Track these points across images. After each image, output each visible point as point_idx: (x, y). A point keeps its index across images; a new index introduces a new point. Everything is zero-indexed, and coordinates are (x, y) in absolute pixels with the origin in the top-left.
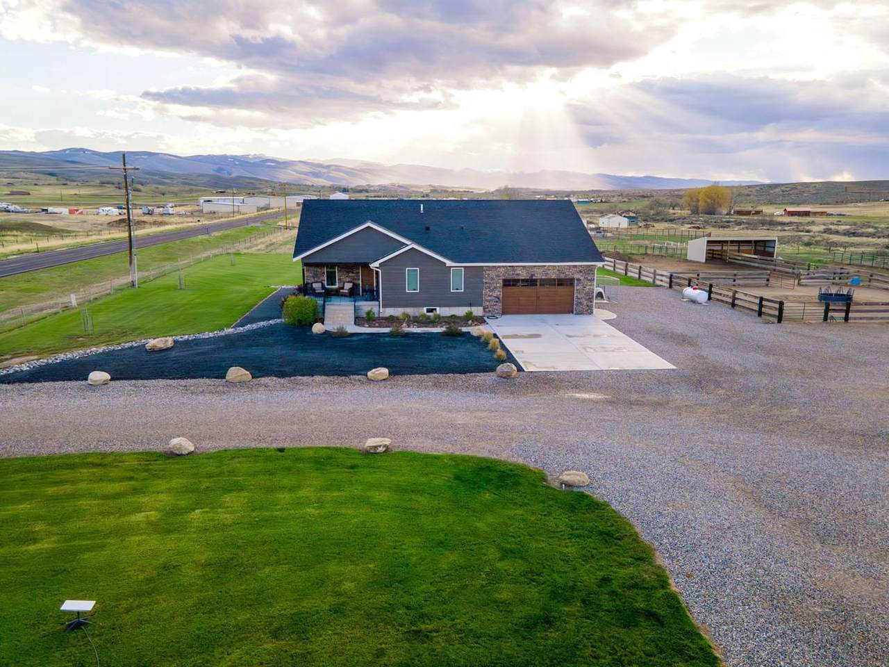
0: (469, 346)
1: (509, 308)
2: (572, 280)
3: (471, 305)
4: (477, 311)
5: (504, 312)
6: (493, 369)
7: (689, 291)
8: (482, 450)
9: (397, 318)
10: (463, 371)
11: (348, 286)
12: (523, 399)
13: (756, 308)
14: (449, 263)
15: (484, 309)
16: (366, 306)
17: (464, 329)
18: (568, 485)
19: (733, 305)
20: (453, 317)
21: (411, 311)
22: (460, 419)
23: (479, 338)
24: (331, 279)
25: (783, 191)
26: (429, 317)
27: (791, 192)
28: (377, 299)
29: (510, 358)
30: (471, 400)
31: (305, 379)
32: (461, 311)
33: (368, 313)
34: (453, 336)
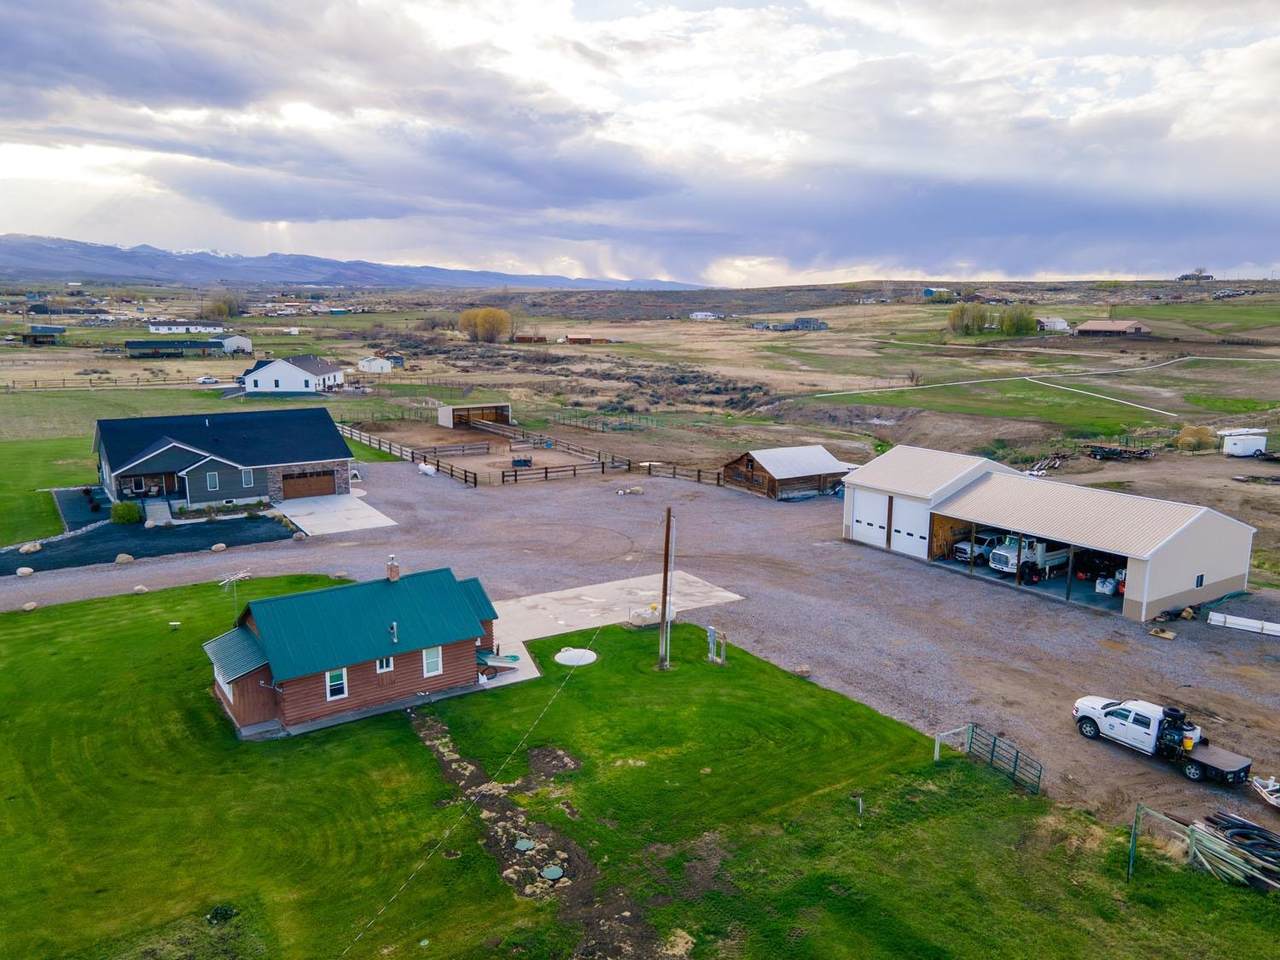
0: (268, 525)
1: (288, 495)
2: (333, 471)
3: (259, 495)
4: (265, 499)
5: (285, 499)
6: (291, 537)
7: (422, 466)
8: (298, 572)
9: (204, 510)
10: (271, 540)
11: (154, 489)
12: (312, 550)
13: (463, 477)
14: (240, 467)
15: (270, 497)
16: (177, 504)
17: (261, 514)
18: (339, 577)
19: (452, 475)
20: (247, 505)
21: (213, 504)
22: (281, 562)
23: (273, 518)
24: (138, 486)
25: (579, 301)
26: (229, 507)
27: (586, 304)
28: (185, 498)
29: (299, 530)
30: (284, 553)
31: (171, 556)
32: (253, 500)
33: (180, 509)
34: (253, 519)
